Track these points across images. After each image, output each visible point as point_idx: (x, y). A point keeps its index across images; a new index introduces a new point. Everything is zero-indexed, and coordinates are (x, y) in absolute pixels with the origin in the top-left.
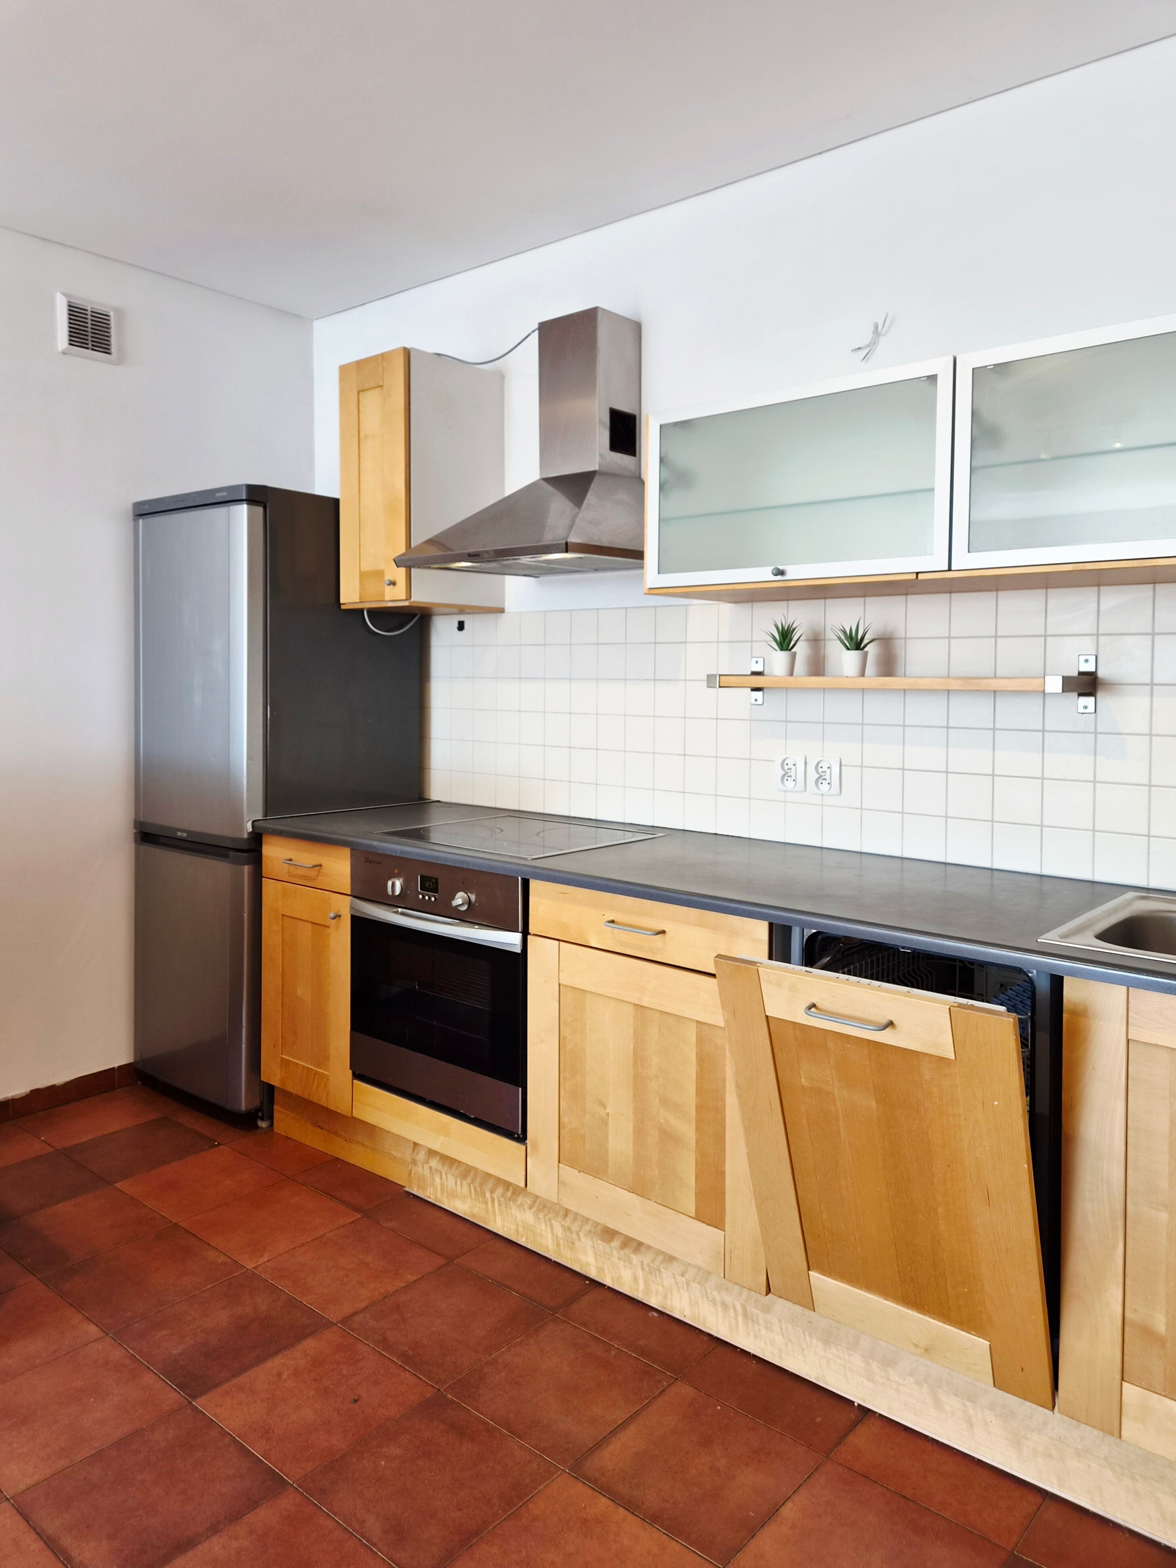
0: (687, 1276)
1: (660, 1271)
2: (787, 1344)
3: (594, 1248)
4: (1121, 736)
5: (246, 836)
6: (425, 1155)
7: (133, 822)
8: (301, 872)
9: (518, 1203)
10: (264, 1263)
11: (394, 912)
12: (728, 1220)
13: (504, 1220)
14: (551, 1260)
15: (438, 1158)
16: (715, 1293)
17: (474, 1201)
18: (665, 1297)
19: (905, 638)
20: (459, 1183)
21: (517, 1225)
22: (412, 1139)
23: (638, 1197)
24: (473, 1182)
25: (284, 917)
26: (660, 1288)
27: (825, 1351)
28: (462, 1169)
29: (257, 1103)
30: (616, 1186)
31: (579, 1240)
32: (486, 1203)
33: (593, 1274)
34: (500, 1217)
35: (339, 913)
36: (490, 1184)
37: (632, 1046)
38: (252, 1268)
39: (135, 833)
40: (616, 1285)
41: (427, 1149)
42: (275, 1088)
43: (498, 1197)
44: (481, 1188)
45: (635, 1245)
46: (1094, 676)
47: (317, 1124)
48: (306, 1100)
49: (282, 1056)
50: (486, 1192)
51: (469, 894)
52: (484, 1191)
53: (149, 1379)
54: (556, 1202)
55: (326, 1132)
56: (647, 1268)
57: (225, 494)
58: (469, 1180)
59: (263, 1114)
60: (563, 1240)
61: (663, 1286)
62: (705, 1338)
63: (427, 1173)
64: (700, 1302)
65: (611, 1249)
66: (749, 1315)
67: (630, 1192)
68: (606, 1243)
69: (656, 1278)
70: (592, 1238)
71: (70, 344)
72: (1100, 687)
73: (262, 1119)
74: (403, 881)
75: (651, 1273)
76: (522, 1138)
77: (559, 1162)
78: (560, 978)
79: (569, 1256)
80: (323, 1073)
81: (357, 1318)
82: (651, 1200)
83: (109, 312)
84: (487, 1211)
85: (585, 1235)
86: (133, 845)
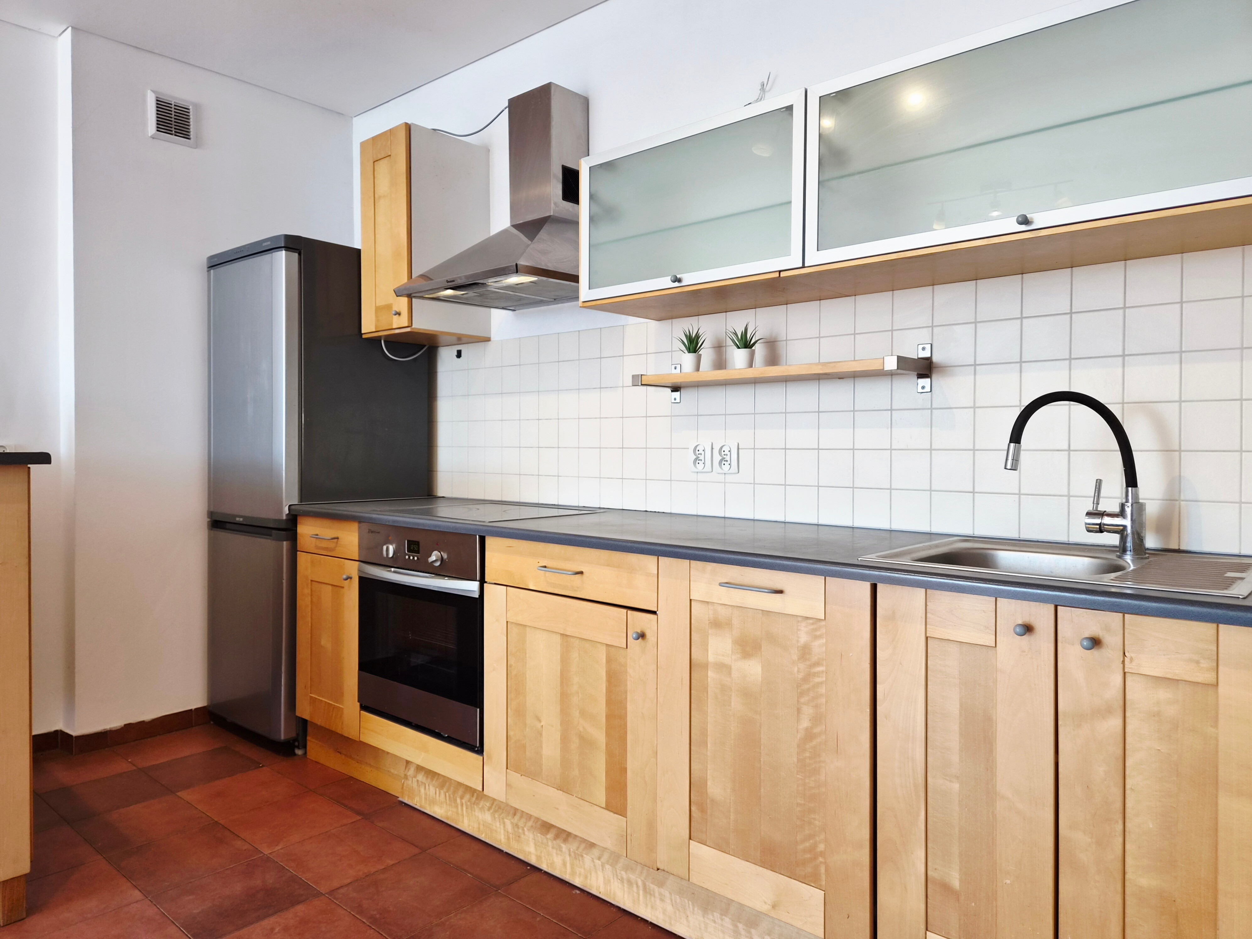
0: (602, 860)
1: (582, 856)
2: (675, 912)
3: (535, 840)
4: (951, 410)
5: (284, 518)
6: (414, 771)
7: (206, 513)
8: (324, 544)
9: (480, 806)
10: (278, 850)
11: (388, 571)
12: (629, 807)
13: (469, 821)
14: (503, 851)
15: (423, 773)
16: (623, 873)
17: (448, 806)
18: (586, 877)
19: (786, 340)
20: (438, 792)
21: (479, 824)
22: (405, 758)
23: (564, 793)
24: (448, 791)
25: (313, 583)
26: (582, 870)
27: (704, 917)
28: (441, 780)
29: (293, 735)
30: (548, 785)
31: (524, 834)
32: (457, 807)
33: (533, 861)
34: (467, 818)
35: (350, 576)
36: (460, 792)
37: (559, 668)
38: (268, 854)
39: (208, 522)
40: (550, 869)
41: (416, 766)
42: (309, 723)
43: (466, 802)
44: (454, 796)
45: (564, 836)
46: (929, 361)
47: (338, 750)
48: (328, 729)
49: (311, 695)
50: (457, 798)
51: (442, 553)
52: (456, 797)
53: (172, 930)
54: (505, 801)
55: (343, 757)
56: (573, 854)
57: (269, 243)
58: (445, 790)
59: (299, 744)
60: (512, 834)
61: (584, 869)
62: (614, 910)
63: (415, 785)
64: (612, 881)
65: (547, 840)
66: (648, 890)
67: (558, 790)
68: (544, 835)
69: (579, 863)
70: (533, 832)
71: (158, 131)
72: (934, 371)
73: (298, 748)
74: (396, 547)
75: (576, 858)
76: (479, 749)
77: (507, 768)
78: (507, 616)
79: (516, 847)
80: (339, 707)
81: (342, 891)
82: (573, 795)
83: (189, 106)
84: (457, 814)
85: (528, 830)
86: (206, 531)
